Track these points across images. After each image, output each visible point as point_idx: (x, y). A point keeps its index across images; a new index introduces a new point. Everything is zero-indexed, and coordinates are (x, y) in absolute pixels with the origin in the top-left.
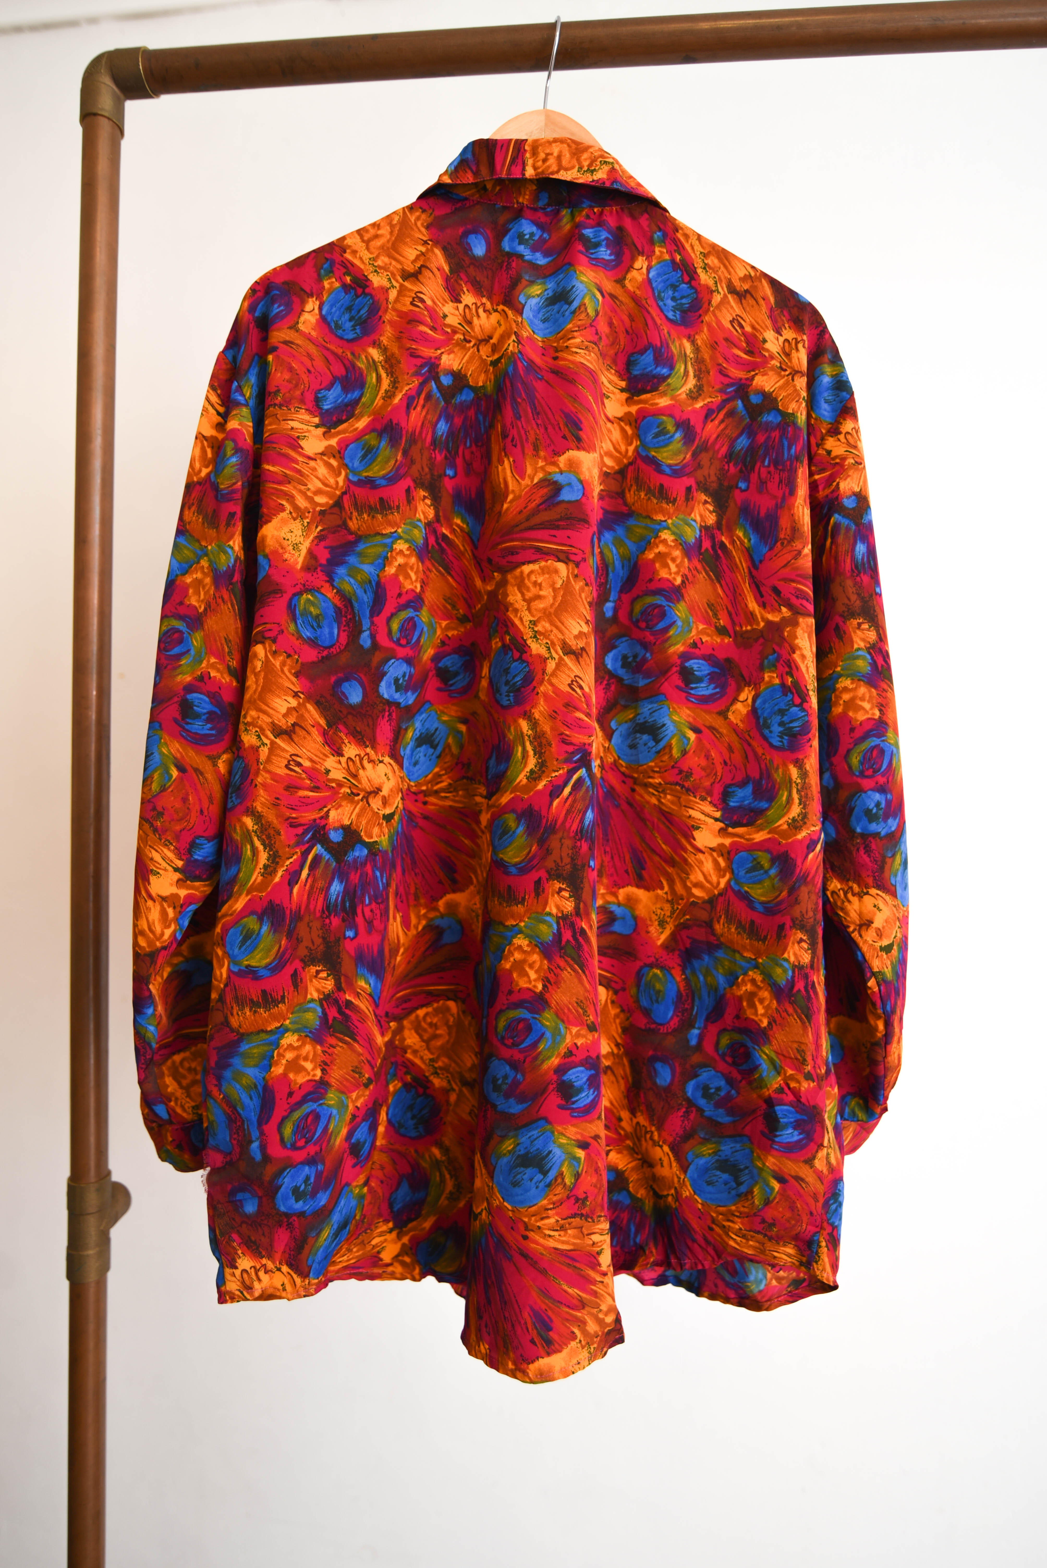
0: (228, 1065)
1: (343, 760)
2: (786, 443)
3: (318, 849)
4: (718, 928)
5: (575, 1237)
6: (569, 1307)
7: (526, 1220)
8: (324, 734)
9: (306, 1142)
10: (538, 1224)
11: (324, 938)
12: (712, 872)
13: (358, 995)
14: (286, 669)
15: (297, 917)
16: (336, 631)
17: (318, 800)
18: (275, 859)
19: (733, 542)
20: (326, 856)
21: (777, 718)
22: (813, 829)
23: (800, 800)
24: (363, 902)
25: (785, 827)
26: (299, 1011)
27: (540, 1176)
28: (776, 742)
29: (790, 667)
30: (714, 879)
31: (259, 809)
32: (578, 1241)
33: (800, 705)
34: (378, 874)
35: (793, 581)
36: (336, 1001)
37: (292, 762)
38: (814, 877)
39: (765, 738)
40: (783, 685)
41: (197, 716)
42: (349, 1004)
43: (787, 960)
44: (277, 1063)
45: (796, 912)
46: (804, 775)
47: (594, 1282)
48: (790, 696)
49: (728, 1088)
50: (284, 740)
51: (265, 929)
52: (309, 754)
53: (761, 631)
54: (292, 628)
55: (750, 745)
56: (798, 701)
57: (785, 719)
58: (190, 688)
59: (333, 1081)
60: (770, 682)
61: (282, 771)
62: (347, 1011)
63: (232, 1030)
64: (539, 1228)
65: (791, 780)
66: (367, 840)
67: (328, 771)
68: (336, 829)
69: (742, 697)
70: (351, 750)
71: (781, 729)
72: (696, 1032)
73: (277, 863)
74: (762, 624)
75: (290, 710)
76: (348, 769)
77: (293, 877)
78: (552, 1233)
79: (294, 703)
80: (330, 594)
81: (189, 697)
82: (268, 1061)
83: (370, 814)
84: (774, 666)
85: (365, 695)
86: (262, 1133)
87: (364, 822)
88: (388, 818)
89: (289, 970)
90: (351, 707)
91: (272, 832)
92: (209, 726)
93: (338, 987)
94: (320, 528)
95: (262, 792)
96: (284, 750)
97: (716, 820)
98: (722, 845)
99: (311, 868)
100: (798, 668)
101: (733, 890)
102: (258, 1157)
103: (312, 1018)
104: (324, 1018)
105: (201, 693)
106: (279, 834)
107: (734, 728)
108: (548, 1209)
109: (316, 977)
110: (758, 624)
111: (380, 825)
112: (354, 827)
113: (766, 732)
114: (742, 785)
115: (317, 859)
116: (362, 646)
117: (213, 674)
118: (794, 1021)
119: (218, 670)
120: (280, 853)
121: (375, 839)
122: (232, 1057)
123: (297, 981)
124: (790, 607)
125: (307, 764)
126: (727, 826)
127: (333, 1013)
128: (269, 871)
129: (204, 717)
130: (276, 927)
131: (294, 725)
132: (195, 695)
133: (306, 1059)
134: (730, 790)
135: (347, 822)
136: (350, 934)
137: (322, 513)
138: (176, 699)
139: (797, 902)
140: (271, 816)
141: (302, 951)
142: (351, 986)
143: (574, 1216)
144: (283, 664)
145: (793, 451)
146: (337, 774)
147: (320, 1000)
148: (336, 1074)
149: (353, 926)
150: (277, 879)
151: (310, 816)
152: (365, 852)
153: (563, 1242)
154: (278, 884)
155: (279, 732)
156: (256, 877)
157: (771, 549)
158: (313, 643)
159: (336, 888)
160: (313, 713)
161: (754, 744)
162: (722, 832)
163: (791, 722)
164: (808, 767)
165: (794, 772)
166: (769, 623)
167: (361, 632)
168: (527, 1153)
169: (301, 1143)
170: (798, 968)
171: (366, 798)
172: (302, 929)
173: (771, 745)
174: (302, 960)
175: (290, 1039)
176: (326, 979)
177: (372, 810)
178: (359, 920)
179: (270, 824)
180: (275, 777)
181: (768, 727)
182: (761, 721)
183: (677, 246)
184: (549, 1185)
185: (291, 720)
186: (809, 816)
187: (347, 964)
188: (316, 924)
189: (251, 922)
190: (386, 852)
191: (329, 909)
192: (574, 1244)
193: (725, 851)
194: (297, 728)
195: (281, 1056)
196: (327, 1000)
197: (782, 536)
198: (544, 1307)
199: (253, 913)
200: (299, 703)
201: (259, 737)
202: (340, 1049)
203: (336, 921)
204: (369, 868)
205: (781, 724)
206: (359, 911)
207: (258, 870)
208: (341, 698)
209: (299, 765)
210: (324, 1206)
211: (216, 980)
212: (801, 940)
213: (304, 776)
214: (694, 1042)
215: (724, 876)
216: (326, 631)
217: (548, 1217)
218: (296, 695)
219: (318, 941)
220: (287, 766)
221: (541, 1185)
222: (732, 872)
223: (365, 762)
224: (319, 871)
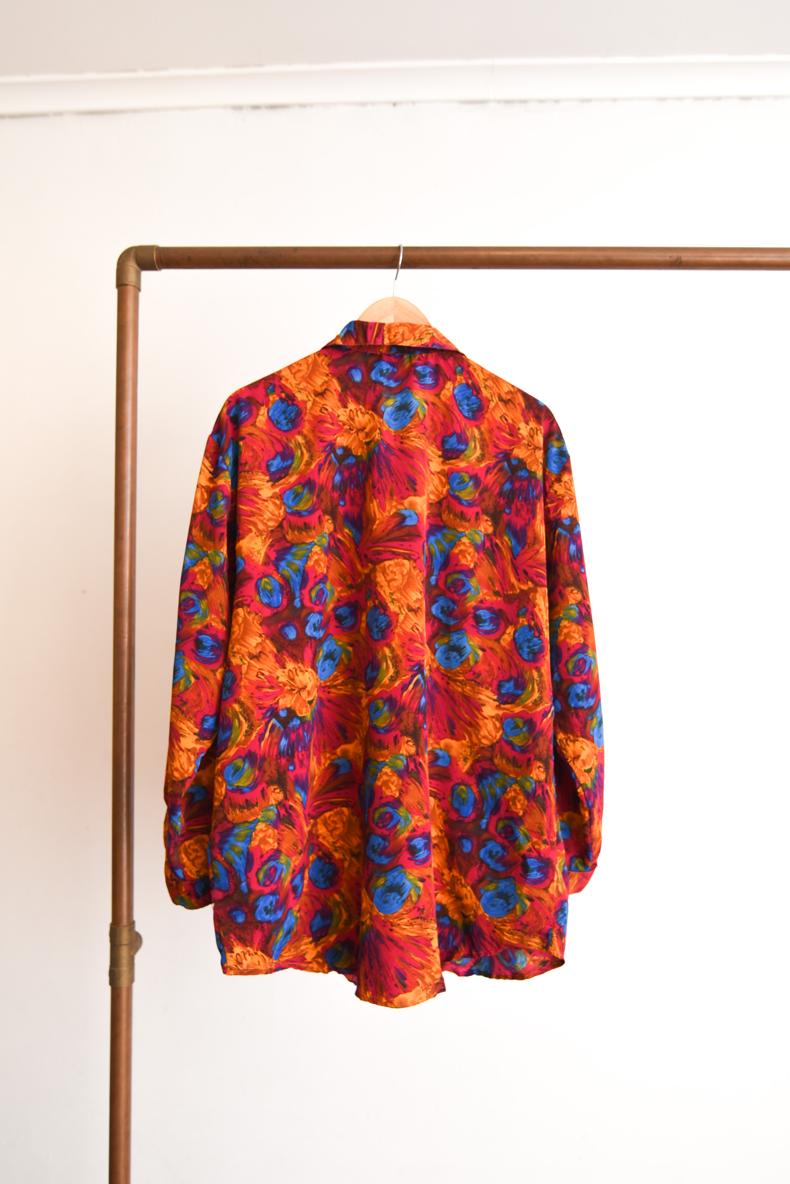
0: (226, 842)
1: (286, 671)
2: (531, 489)
3: (274, 721)
4: (496, 761)
5: (418, 929)
6: (415, 967)
7: (391, 920)
8: (276, 656)
9: (271, 883)
10: (398, 922)
11: (278, 771)
12: (492, 729)
13: (295, 802)
14: (255, 622)
15: (264, 759)
16: (280, 598)
17: (273, 694)
18: (251, 727)
19: (502, 543)
20: (278, 725)
21: (526, 644)
22: (546, 705)
23: (539, 689)
24: (298, 750)
25: (531, 704)
26: (265, 811)
27: (399, 897)
28: (525, 657)
29: (533, 615)
30: (494, 733)
31: (242, 699)
32: (419, 932)
33: (539, 637)
34: (305, 734)
35: (535, 567)
36: (284, 806)
37: (260, 673)
38: (547, 732)
39: (520, 655)
40: (529, 625)
41: (205, 648)
42: (291, 807)
43: (532, 778)
44: (254, 839)
45: (537, 751)
46: (541, 675)
47: (429, 955)
48: (533, 632)
49: (503, 851)
50: (255, 661)
51: (247, 765)
52: (268, 668)
53: (518, 595)
54: (258, 598)
55: (512, 658)
56: (537, 634)
57: (531, 644)
58: (200, 632)
59: (283, 850)
60: (522, 623)
61: (254, 678)
62: (290, 811)
63: (229, 822)
64: (399, 924)
65: (533, 678)
66: (300, 715)
67: (278, 678)
68: (283, 710)
69: (508, 631)
70: (290, 665)
71: (528, 650)
72: (485, 821)
73: (253, 729)
74: (518, 591)
75: (258, 644)
76: (289, 676)
77: (261, 737)
78: (406, 927)
79: (259, 640)
80: (277, 577)
81: (200, 637)
82: (249, 838)
83: (301, 701)
84: (524, 615)
85: (298, 634)
86: (247, 878)
87: (298, 705)
88: (310, 702)
89: (259, 789)
90: (290, 641)
91: (249, 712)
92: (212, 653)
93: (286, 798)
94: (271, 540)
95: (243, 690)
96: (255, 667)
97: (494, 700)
98: (497, 715)
99: (271, 732)
100: (537, 616)
101: (504, 740)
102: (246, 890)
103: (272, 814)
104: (278, 815)
105: (207, 635)
106: (253, 713)
107: (504, 649)
108: (403, 914)
109: (274, 792)
110: (516, 590)
111: (306, 707)
112: (293, 708)
113: (521, 651)
114: (508, 681)
115: (273, 726)
116: (295, 607)
117: (213, 624)
118: (536, 811)
119: (216, 622)
120: (254, 724)
121: (304, 715)
122: (229, 837)
123: (264, 794)
124: (533, 582)
125: (267, 674)
126: (501, 704)
127: (283, 812)
128: (248, 734)
129: (209, 648)
130: (253, 764)
131: (260, 652)
132: (204, 636)
133: (269, 837)
134: (502, 683)
135: (289, 706)
136: (291, 768)
137: (272, 531)
138: (192, 638)
139: (537, 746)
140: (249, 704)
141: (266, 778)
142: (292, 796)
143: (417, 918)
144: (254, 619)
145: (534, 493)
146: (283, 679)
147: (276, 805)
148: (285, 846)
149: (293, 763)
150: (253, 738)
151: (269, 703)
152: (299, 722)
153: (412, 932)
154: (253, 741)
155: (252, 657)
156: (241, 737)
157: (523, 548)
158: (268, 605)
159: (284, 742)
160: (270, 646)
161: (514, 658)
162: (498, 707)
163: (534, 646)
164: (543, 671)
165: (535, 674)
166: (522, 591)
167: (294, 598)
168: (392, 884)
169: (268, 883)
170: (538, 782)
171: (299, 692)
172: (266, 765)
173: (523, 659)
174: (267, 783)
175: (261, 826)
176: (279, 793)
177: (302, 698)
178: (296, 760)
179: (248, 708)
180: (250, 682)
181: (522, 649)
182: (518, 645)
183: (469, 374)
184: (404, 901)
185: (258, 650)
186: (544, 698)
187: (290, 785)
188: (273, 763)
189: (239, 762)
190: (309, 722)
191: (280, 754)
192: (417, 933)
193: (499, 718)
194: (262, 654)
195: (256, 835)
196: (280, 805)
197: (528, 541)
198: (402, 967)
199: (240, 757)
200: (262, 640)
201: (241, 660)
202: (287, 832)
203: (283, 761)
204: (301, 731)
205: (529, 647)
206: (296, 755)
207: (242, 733)
208: (285, 636)
209: (263, 674)
210: (280, 918)
211: (218, 794)
212: (540, 767)
213: (266, 680)
214: (484, 827)
215: (499, 732)
216: (275, 598)
217: (403, 919)
218: (260, 636)
219: (275, 772)
220: (257, 676)
221: (400, 901)
222: (503, 730)
223: (298, 672)
224: (275, 733)
